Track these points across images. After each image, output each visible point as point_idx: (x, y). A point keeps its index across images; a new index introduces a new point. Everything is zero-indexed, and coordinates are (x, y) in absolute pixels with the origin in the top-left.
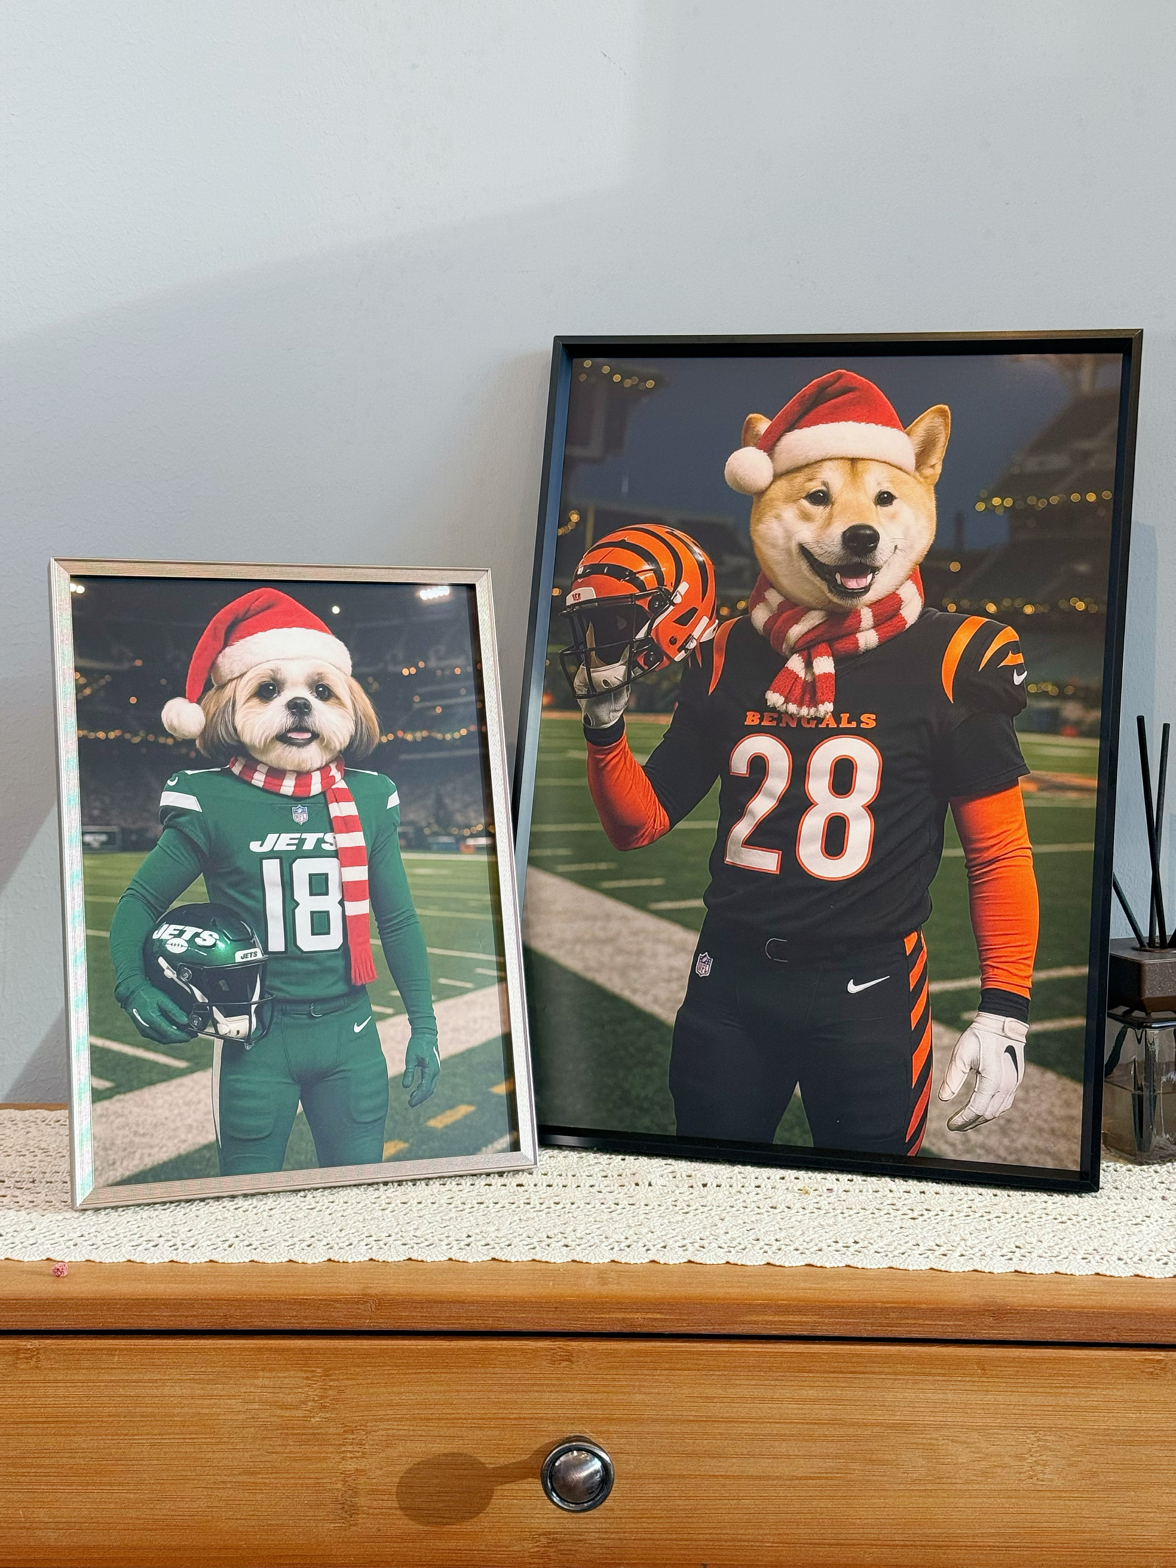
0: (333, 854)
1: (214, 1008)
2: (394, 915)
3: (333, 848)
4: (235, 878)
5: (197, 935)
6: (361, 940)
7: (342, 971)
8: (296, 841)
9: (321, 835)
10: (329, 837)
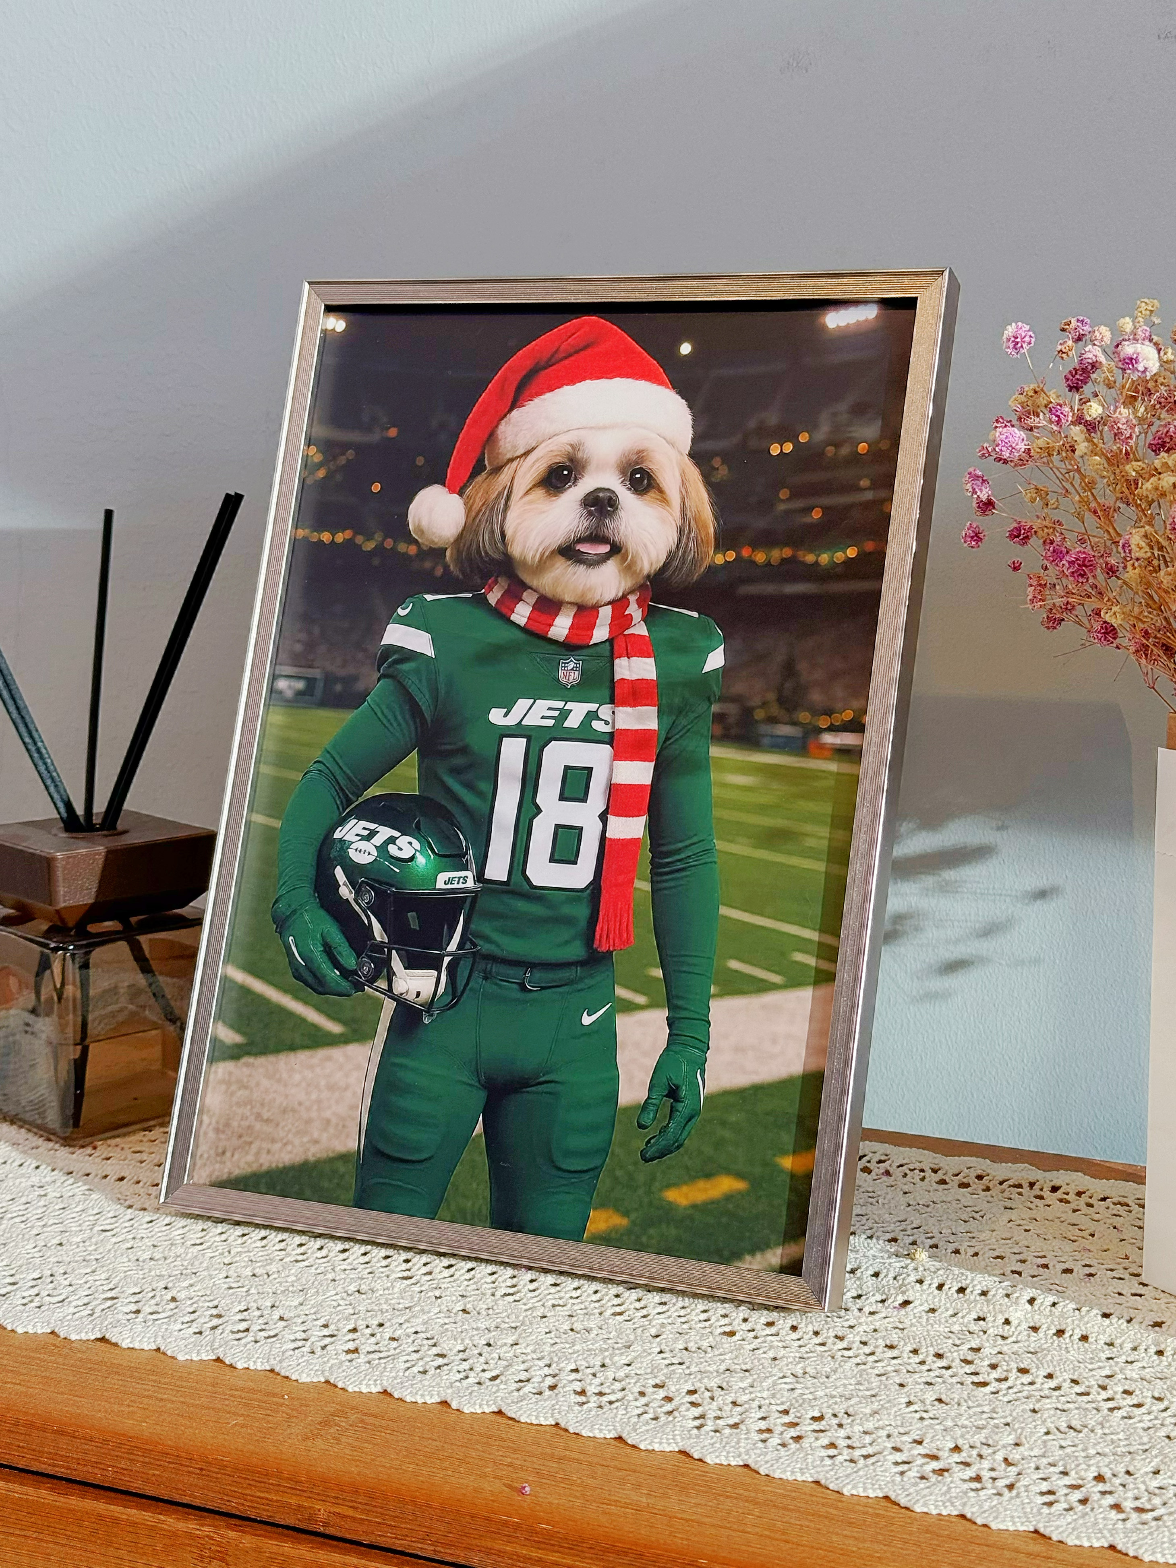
0: (607, 739)
1: (394, 952)
2: (680, 845)
3: (608, 729)
4: (459, 761)
5: (392, 840)
6: (621, 879)
7: (583, 923)
8: (556, 713)
9: (593, 707)
10: (605, 711)
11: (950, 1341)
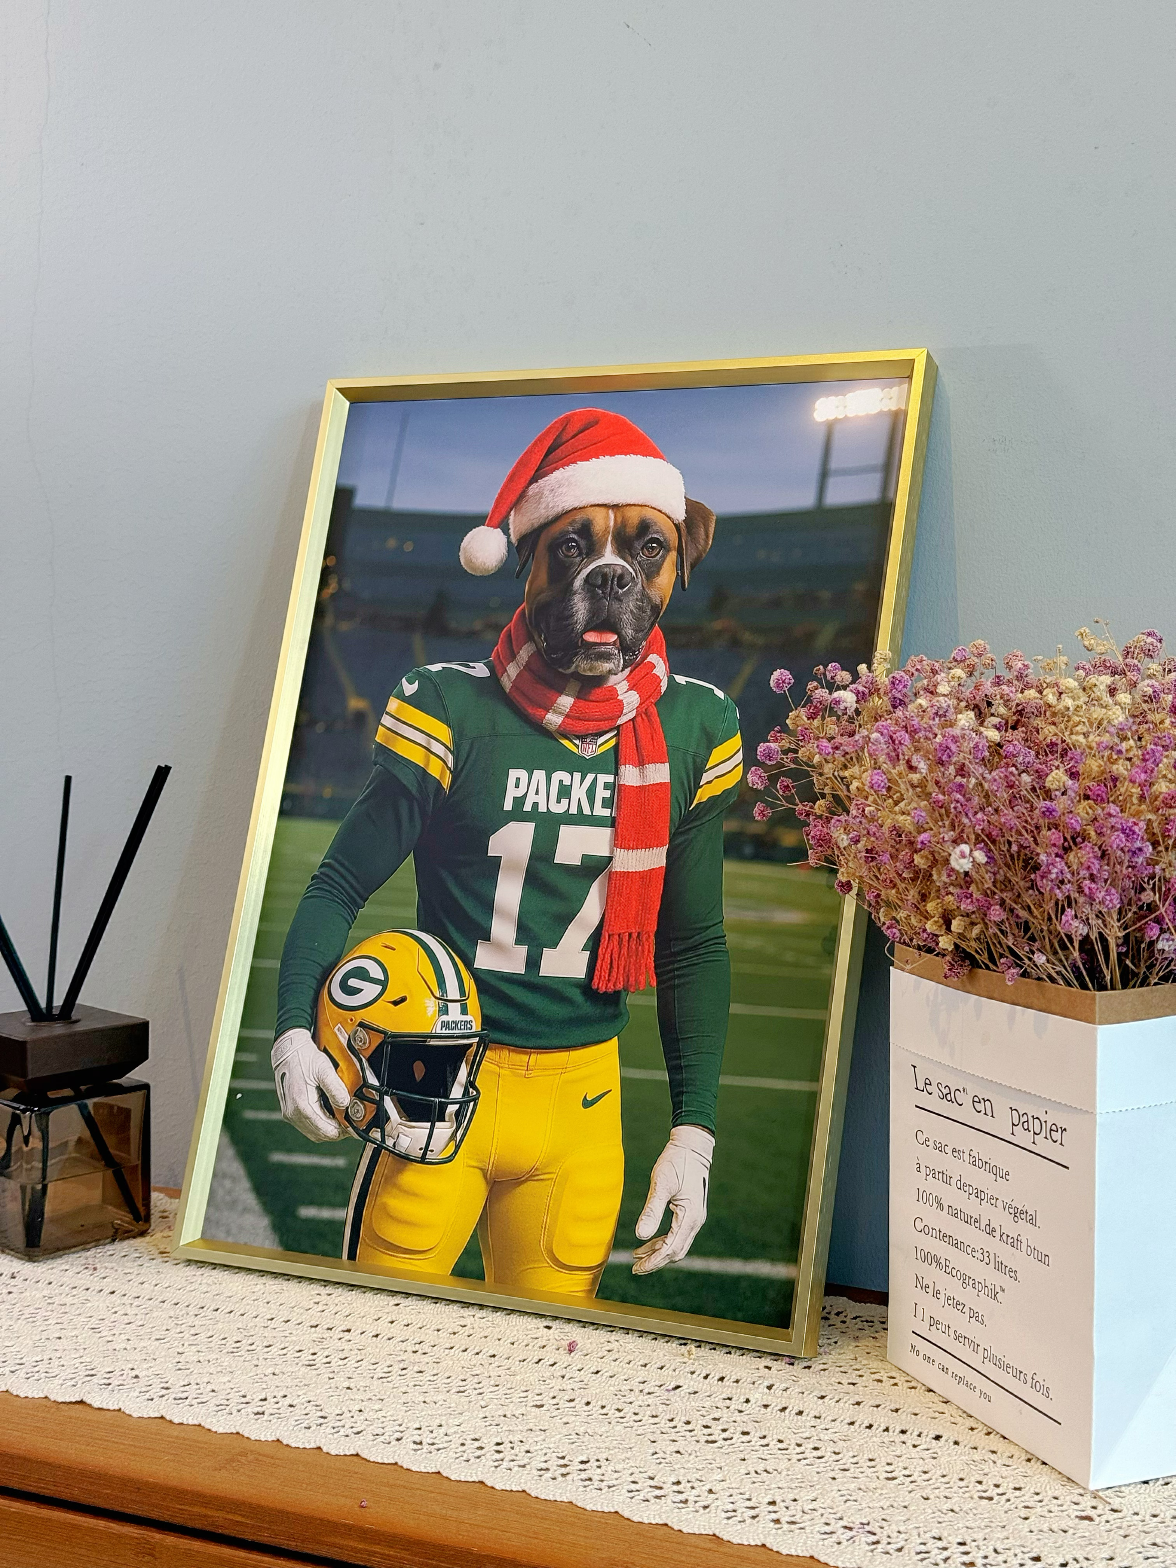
11: (700, 1413)
